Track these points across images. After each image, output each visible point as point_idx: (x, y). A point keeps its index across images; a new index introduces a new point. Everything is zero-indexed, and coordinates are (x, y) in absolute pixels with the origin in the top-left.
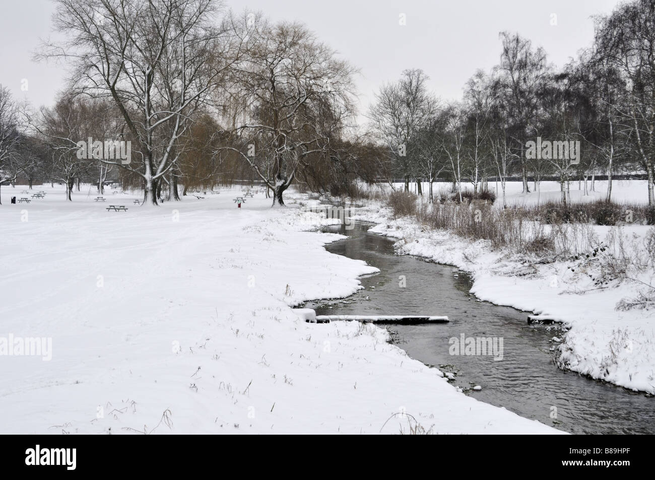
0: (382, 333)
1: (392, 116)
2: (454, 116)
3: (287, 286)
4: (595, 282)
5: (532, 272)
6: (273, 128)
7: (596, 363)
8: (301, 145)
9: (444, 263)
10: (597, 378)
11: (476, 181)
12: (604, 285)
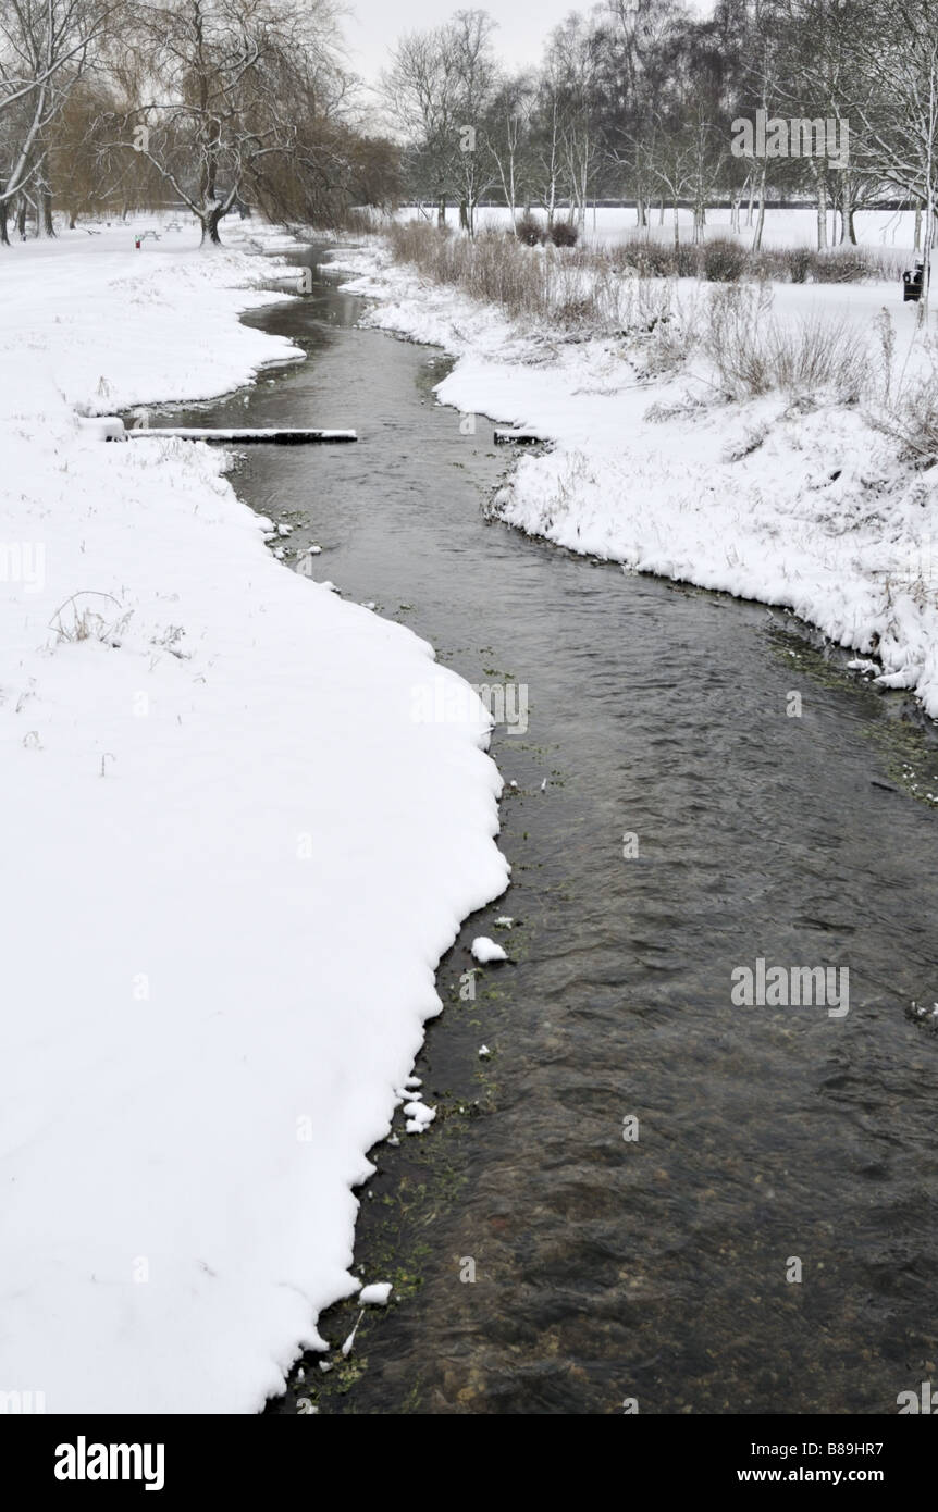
0: (214, 458)
1: (418, 90)
2: (528, 92)
3: (102, 379)
4: (638, 374)
5: (546, 357)
6: (200, 110)
7: (537, 509)
8: (249, 139)
9: (426, 341)
10: (534, 533)
11: (552, 205)
12: (651, 380)
